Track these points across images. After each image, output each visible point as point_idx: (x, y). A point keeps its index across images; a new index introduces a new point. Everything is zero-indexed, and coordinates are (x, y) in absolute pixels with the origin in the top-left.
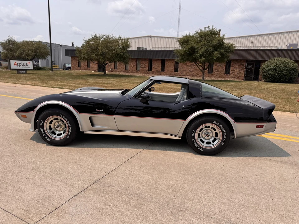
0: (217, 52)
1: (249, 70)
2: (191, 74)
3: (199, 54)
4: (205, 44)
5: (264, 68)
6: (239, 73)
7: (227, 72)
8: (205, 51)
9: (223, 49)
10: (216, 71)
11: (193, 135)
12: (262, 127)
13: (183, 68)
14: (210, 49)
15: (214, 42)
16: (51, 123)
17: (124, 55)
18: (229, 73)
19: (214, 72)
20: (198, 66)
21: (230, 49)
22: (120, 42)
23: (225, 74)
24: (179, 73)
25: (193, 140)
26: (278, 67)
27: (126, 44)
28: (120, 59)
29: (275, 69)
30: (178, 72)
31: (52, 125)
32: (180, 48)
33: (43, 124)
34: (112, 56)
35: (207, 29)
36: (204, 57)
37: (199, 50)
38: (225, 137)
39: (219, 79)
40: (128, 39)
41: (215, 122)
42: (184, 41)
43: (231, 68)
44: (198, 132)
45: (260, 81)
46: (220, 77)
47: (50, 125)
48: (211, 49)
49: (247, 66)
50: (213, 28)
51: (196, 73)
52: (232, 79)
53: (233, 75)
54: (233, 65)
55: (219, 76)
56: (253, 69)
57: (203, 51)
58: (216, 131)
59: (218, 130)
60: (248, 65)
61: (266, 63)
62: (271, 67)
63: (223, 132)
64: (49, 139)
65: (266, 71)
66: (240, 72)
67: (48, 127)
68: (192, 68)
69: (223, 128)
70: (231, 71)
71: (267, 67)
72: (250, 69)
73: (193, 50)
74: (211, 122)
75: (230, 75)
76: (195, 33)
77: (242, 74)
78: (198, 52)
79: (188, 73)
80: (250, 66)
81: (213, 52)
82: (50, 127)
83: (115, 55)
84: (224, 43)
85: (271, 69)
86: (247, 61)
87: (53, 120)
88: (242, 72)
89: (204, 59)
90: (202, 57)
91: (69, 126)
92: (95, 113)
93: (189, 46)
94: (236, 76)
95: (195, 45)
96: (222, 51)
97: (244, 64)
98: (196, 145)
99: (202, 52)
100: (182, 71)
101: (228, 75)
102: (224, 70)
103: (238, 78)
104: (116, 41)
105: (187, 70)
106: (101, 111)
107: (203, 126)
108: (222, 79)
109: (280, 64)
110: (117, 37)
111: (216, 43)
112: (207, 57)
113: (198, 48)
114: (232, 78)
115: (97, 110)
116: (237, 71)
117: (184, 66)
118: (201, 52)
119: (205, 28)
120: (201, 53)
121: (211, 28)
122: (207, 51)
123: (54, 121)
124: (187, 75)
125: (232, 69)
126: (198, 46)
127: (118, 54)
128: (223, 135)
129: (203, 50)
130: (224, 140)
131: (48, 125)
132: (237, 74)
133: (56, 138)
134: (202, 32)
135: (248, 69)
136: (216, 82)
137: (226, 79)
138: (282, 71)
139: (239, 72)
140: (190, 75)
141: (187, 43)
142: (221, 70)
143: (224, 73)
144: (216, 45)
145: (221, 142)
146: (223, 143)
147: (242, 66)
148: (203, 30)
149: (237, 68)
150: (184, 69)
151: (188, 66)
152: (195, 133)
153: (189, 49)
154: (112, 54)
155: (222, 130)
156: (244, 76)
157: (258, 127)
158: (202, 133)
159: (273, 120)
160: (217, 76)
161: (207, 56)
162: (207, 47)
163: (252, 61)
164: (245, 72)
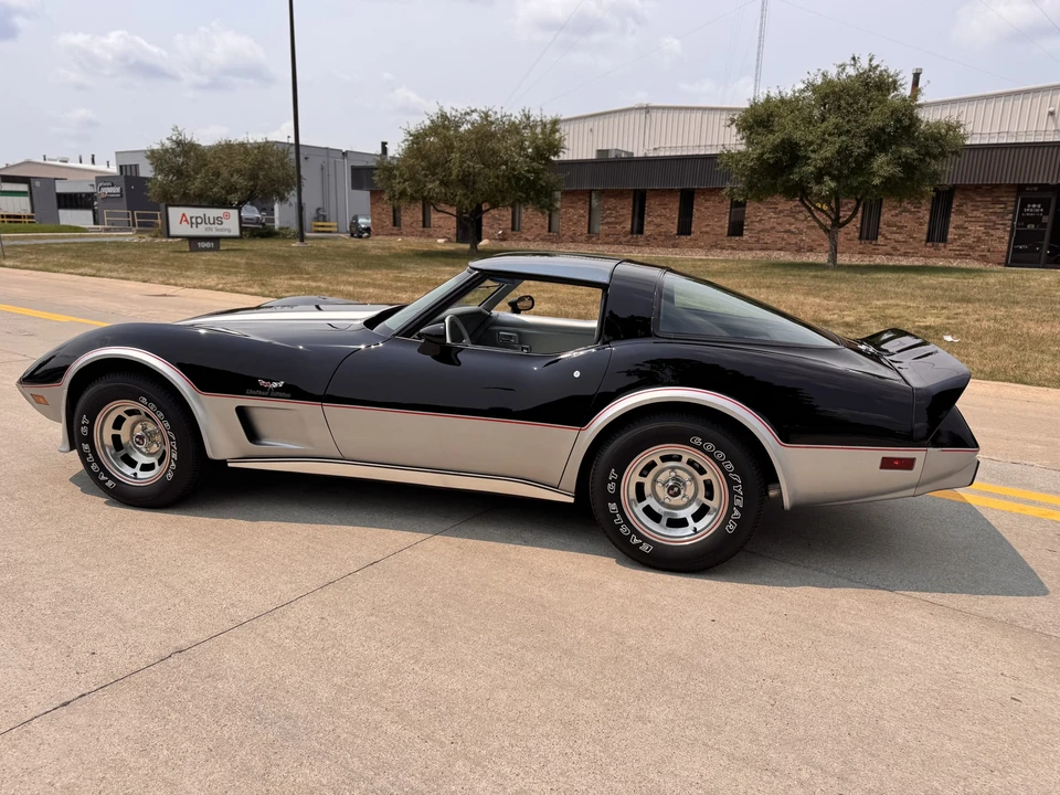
0: (885, 159)
1: (1031, 227)
2: (794, 241)
3: (815, 166)
4: (837, 126)
6: (984, 237)
7: (937, 234)
8: (838, 152)
9: (913, 146)
10: (892, 233)
11: (611, 487)
12: (908, 464)
13: (760, 221)
14: (859, 148)
15: (875, 120)
16: (118, 423)
17: (540, 179)
18: (943, 239)
19: (883, 236)
20: (812, 214)
21: (943, 143)
22: (527, 132)
23: (929, 244)
24: (746, 242)
25: (613, 506)
27: (547, 140)
28: (524, 195)
30: (745, 238)
31: (124, 434)
32: (742, 148)
33: (91, 427)
34: (496, 186)
35: (851, 71)
36: (833, 178)
37: (813, 151)
38: (739, 502)
39: (904, 262)
40: (555, 122)
41: (698, 441)
42: (757, 120)
43: (955, 219)
44: (632, 476)
46: (905, 254)
47: (116, 432)
48: (859, 146)
49: (1021, 211)
50: (874, 63)
51: (814, 241)
52: (955, 264)
53: (962, 245)
54: (960, 205)
55: (902, 250)
56: (1045, 219)
57: (829, 155)
58: (705, 477)
59: (713, 474)
60: (1023, 206)
63: (731, 483)
64: (110, 484)
66: (992, 232)
67: (108, 441)
68: (797, 219)
69: (731, 465)
70: (951, 230)
72: (1036, 220)
73: (791, 153)
74: (683, 439)
75: (950, 246)
76: (802, 86)
77: (1001, 240)
78: (809, 158)
79: (783, 239)
80: (1034, 208)
81: (870, 156)
82: (116, 439)
83: (509, 179)
84: (915, 121)
86: (1020, 188)
87: (125, 416)
88: (999, 233)
89: (833, 185)
90: (826, 178)
91: (171, 439)
92: (254, 392)
93: (774, 139)
94: (971, 248)
95: (797, 135)
96: (907, 150)
97: (1010, 201)
98: (624, 529)
99: (826, 158)
100: (759, 232)
101: (941, 245)
102: (926, 228)
103: (983, 258)
104: (514, 129)
105: (779, 228)
106: (275, 385)
107: (654, 454)
108: (917, 263)
110: (517, 116)
111: (880, 124)
112: (847, 177)
113: (811, 143)
114: (957, 257)
115: (262, 382)
116: (976, 229)
117: (765, 214)
118: (822, 160)
119: (843, 67)
120: (820, 164)
121: (864, 64)
122: (843, 152)
123: (129, 420)
124: (779, 246)
125: (959, 223)
126: (810, 138)
127: (518, 179)
128: (732, 494)
129: (828, 151)
130: (737, 513)
131: (109, 432)
132: (979, 239)
133: (136, 478)
134: (828, 83)
135: (1023, 219)
136: (879, 275)
137: (931, 262)
139: (987, 234)
140: (788, 247)
141: (765, 127)
142: (911, 225)
143: (925, 237)
144: (882, 129)
145: (725, 522)
146: (731, 527)
147: (998, 208)
148: (833, 73)
149: (977, 220)
150: (768, 226)
151: (781, 212)
152: (618, 482)
153: (775, 149)
154: (498, 177)
155: (726, 473)
156: (1005, 248)
157: (887, 464)
158: (655, 481)
159: (962, 439)
160: (895, 249)
161: (846, 172)
162: (843, 138)
163: (1044, 187)
164: (1012, 231)
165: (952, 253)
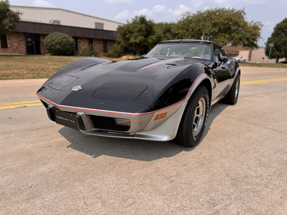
0: (7, 21)
1: (30, 44)
5: (49, 42)
6: (18, 47)
7: (4, 46)
18: (6, 47)
23: (3, 49)
26: (62, 41)
29: (60, 43)
43: (9, 42)
45: (44, 55)
52: (13, 54)
53: (13, 49)
54: (9, 37)
56: (33, 43)
60: (26, 39)
61: (48, 36)
62: (56, 41)
65: (52, 45)
70: (8, 44)
71: (52, 41)
72: (31, 42)
75: (9, 49)
77: (23, 47)
80: (29, 39)
81: (1, 19)
85: (57, 43)
86: (25, 34)
88: (22, 46)
94: (16, 50)
97: (23, 37)
101: (6, 49)
102: (0, 44)
103: (20, 53)
108: (1, 54)
109: (63, 39)
114: (13, 52)
116: (16, 44)
125: (10, 42)
132: (17, 48)
135: (27, 42)
137: (6, 54)
138: (66, 45)
139: (19, 46)
143: (1, 47)
147: (20, 39)
149: (15, 42)
156: (25, 50)
163: (31, 34)
164: (25, 45)
165: (11, 52)
